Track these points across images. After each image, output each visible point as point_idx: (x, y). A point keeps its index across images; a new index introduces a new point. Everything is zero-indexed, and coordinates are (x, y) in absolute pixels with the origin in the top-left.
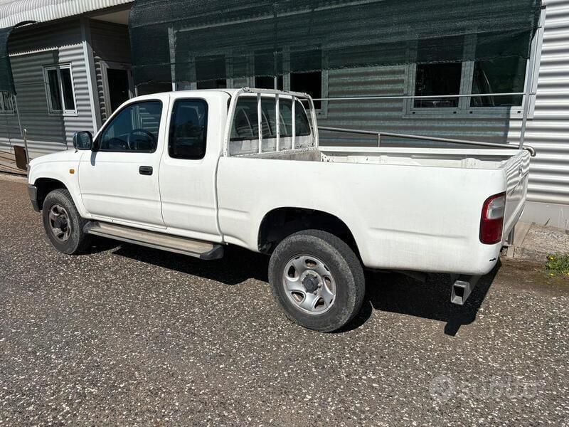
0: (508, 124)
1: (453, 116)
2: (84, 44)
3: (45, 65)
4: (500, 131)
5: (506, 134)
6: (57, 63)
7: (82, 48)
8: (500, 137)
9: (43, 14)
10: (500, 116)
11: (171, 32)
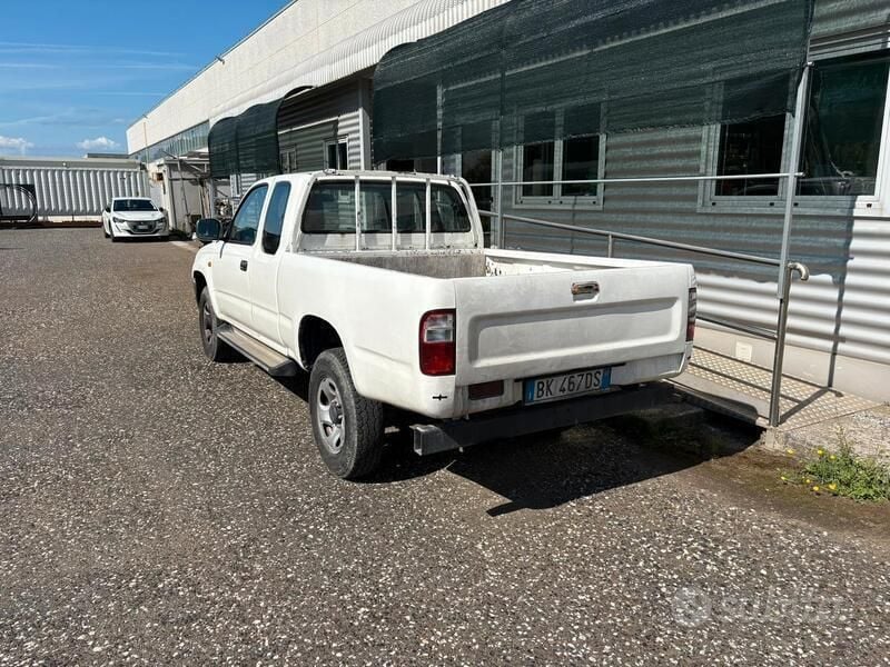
0: (851, 225)
1: (768, 210)
2: (360, 112)
3: (326, 139)
4: (839, 237)
5: (848, 244)
6: (336, 137)
7: (358, 116)
8: (839, 248)
9: (319, 78)
10: (838, 212)
11: (440, 92)
